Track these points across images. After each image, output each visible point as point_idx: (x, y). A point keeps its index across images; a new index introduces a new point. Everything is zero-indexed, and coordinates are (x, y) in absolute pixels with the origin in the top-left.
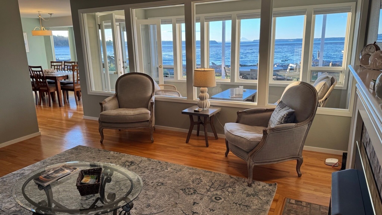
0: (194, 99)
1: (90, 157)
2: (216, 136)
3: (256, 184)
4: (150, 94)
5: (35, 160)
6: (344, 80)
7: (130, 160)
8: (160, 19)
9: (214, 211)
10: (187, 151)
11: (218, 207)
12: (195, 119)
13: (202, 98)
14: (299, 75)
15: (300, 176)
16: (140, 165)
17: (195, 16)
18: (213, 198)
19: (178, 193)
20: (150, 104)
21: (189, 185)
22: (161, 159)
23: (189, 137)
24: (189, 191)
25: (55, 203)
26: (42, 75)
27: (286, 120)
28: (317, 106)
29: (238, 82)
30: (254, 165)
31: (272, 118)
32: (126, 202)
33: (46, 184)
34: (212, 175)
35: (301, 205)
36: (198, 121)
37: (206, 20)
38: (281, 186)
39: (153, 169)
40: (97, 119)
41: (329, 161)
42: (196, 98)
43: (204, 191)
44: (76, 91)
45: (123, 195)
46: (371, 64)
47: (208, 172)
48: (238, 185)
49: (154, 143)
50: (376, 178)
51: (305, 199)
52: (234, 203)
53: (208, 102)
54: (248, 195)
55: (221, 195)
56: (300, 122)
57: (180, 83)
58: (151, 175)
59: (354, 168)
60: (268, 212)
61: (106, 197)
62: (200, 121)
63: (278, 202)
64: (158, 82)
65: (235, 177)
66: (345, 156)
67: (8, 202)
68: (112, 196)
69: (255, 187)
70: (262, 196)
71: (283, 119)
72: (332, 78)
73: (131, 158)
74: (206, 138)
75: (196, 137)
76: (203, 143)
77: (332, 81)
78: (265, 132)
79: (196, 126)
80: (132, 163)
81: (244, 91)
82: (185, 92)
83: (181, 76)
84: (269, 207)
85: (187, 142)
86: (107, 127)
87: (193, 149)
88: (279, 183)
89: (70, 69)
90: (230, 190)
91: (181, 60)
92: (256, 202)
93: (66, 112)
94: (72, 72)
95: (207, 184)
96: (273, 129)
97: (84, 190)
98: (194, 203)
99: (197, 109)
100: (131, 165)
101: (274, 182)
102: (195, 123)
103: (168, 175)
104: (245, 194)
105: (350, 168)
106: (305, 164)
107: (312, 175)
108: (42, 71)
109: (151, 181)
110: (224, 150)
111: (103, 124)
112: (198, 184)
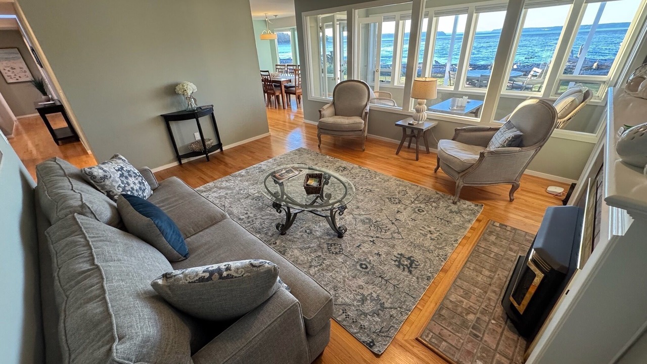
0: (409, 111)
1: (310, 159)
2: (428, 150)
3: (461, 202)
4: (365, 103)
5: (268, 157)
6: (605, 93)
7: (343, 166)
8: (382, 16)
9: (415, 220)
10: (396, 162)
11: (420, 218)
12: (409, 132)
13: (418, 111)
14: (542, 83)
15: (511, 200)
16: (351, 171)
17: (424, 10)
18: (417, 209)
19: (384, 201)
20: (364, 114)
21: (395, 195)
22: (371, 168)
23: (400, 148)
24: (395, 201)
25: (286, 195)
26: (269, 79)
27: (510, 143)
28: (555, 128)
29: (462, 90)
30: (463, 185)
31: (493, 139)
32: (341, 204)
33: (281, 181)
34: (419, 189)
35: (505, 229)
36: (412, 133)
37: (436, 15)
38: (488, 208)
39: (363, 176)
40: (317, 124)
41: (551, 189)
42: (412, 109)
43: (409, 202)
44: (297, 94)
45: (339, 198)
46: (641, 91)
47: (414, 185)
48: (443, 201)
49: (365, 151)
50: (596, 223)
51: (511, 224)
52: (436, 217)
53: (425, 114)
54: (451, 212)
55: (424, 208)
56: (527, 147)
57: (397, 89)
58: (361, 182)
59: (577, 206)
60: (468, 230)
61: (324, 195)
62: (413, 135)
63: (481, 223)
64: (373, 88)
65: (441, 193)
66: (573, 186)
67: (252, 189)
68: (329, 196)
69: (460, 205)
70: (465, 214)
71: (507, 142)
72: (587, 91)
73: (345, 164)
74: (417, 152)
75: (407, 150)
76: (414, 156)
77: (586, 95)
78: (482, 155)
79: (408, 139)
80: (345, 168)
81: (468, 102)
82: (402, 102)
83: (399, 81)
84: (470, 226)
85: (397, 154)
86: (324, 133)
87: (402, 161)
88: (485, 204)
89: (292, 72)
90: (434, 204)
91: (401, 57)
92: (458, 219)
93: (289, 115)
94: (294, 76)
95: (412, 197)
96: (492, 153)
97: (309, 190)
98: (398, 212)
99: (411, 122)
100: (344, 170)
101: (481, 203)
102: (408, 136)
103: (376, 183)
104: (448, 210)
105: (572, 205)
106: (521, 190)
107: (526, 201)
108: (269, 75)
109: (361, 187)
110: (434, 165)
111: (322, 131)
112: (404, 195)
